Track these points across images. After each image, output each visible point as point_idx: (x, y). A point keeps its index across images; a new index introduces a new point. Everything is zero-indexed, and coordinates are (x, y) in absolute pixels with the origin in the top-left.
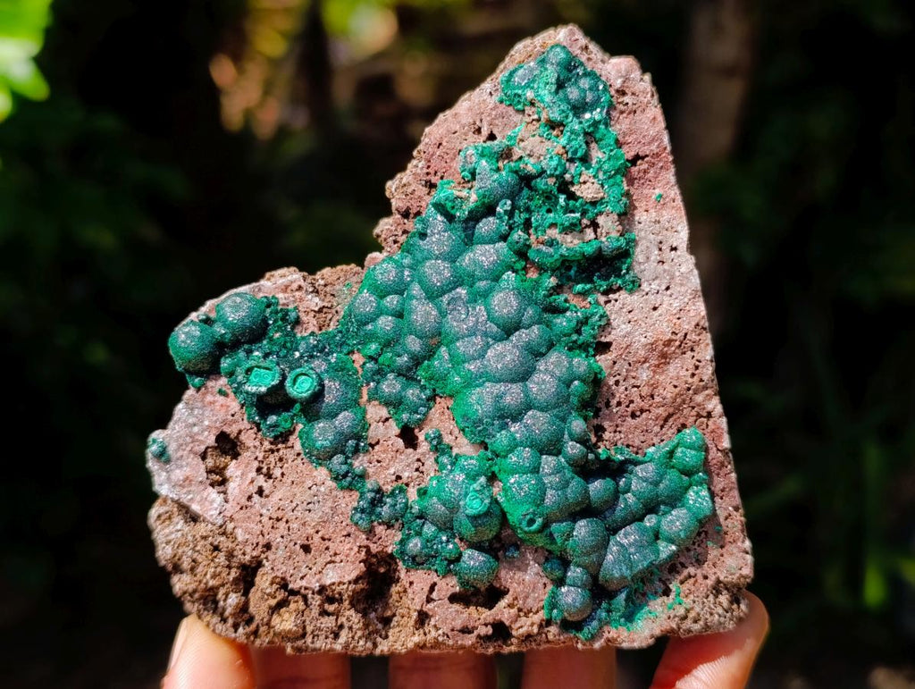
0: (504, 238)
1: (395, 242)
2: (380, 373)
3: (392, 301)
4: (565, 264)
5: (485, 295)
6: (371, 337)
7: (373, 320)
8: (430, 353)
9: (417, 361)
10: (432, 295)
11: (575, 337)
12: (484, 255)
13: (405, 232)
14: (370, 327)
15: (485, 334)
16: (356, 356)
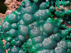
0: (48, 8)
1: (15, 8)
2: (11, 46)
3: (14, 25)
4: (66, 16)
5: (42, 24)
6: (8, 35)
7: (9, 30)
8: (26, 40)
9: (22, 43)
10: (27, 24)
11: (68, 36)
12: (40, 13)
13: (17, 5)
14: (8, 32)
15: (43, 35)
16: (3, 41)
